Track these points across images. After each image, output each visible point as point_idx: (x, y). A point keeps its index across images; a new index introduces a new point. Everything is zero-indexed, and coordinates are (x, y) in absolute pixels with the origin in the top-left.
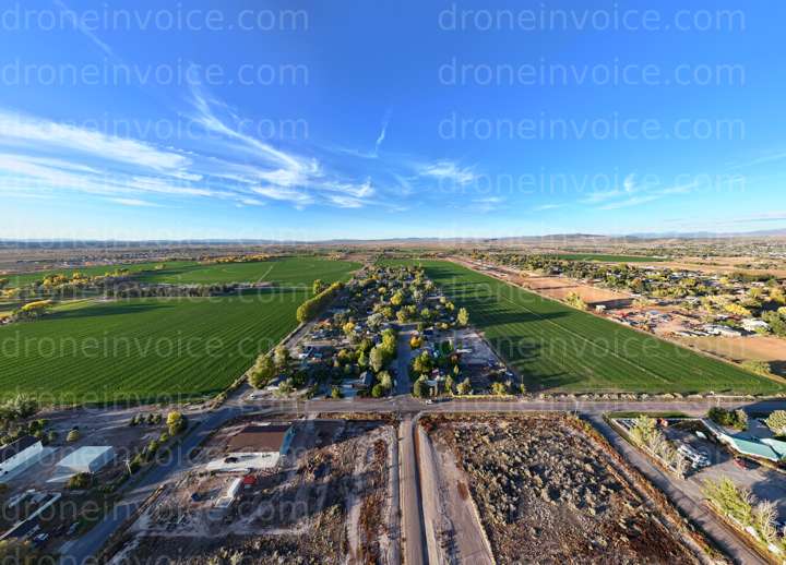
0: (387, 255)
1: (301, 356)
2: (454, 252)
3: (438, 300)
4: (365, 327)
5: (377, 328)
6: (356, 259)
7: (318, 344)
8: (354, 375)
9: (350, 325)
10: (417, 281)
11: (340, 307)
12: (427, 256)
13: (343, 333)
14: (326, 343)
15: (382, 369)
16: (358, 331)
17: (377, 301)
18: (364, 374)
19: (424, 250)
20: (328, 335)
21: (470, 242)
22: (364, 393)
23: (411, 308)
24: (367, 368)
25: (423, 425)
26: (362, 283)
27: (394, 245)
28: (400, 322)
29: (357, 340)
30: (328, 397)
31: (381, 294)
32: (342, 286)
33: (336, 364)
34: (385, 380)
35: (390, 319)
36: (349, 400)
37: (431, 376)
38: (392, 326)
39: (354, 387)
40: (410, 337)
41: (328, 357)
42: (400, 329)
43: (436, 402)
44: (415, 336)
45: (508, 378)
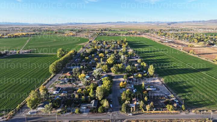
1: (54, 92)
3: (136, 61)
4: (92, 76)
5: (99, 77)
7: (64, 86)
8: (87, 101)
9: (83, 75)
10: (123, 49)
12: (129, 33)
13: (79, 80)
14: (69, 85)
15: (103, 98)
16: (88, 79)
17: (98, 61)
18: (93, 101)
20: (70, 81)
22: (94, 111)
23: (120, 66)
24: (94, 98)
26: (88, 51)
27: (107, 26)
28: (113, 74)
29: (88, 84)
30: (74, 113)
31: (101, 57)
32: (76, 53)
33: (76, 96)
34: (105, 103)
35: (107, 72)
36: (85, 115)
37: (132, 102)
38: (109, 76)
39: (87, 108)
40: (120, 82)
41: (71, 93)
42: (113, 77)
43: (134, 115)
44: (122, 81)
45: (176, 102)
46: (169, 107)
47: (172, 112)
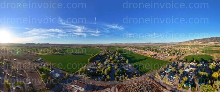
0: (109, 47)
1: (89, 70)
2: (126, 47)
3: (122, 58)
4: (104, 65)
5: (106, 65)
6: (102, 48)
7: (92, 68)
8: (101, 75)
9: (100, 64)
10: (117, 54)
11: (98, 60)
12: (119, 48)
13: (98, 66)
14: (94, 68)
15: (107, 75)
16: (102, 66)
17: (107, 58)
18: (103, 76)
19: (118, 46)
20: (95, 66)
21: (129, 44)
22: (103, 80)
23: (115, 60)
24: (104, 74)
25: (117, 87)
26: (103, 54)
27: (111, 45)
28: (112, 64)
29: (102, 68)
30: (95, 80)
31: (108, 57)
32: (98, 55)
33: (97, 73)
34: (108, 77)
35: (110, 63)
36: (99, 81)
37: (119, 76)
38: (110, 65)
39: (101, 78)
40: (115, 67)
41: (95, 71)
42: (112, 65)
43: (120, 82)
44: (116, 67)
45: (137, 74)
46: (134, 76)
47: (136, 78)
